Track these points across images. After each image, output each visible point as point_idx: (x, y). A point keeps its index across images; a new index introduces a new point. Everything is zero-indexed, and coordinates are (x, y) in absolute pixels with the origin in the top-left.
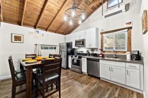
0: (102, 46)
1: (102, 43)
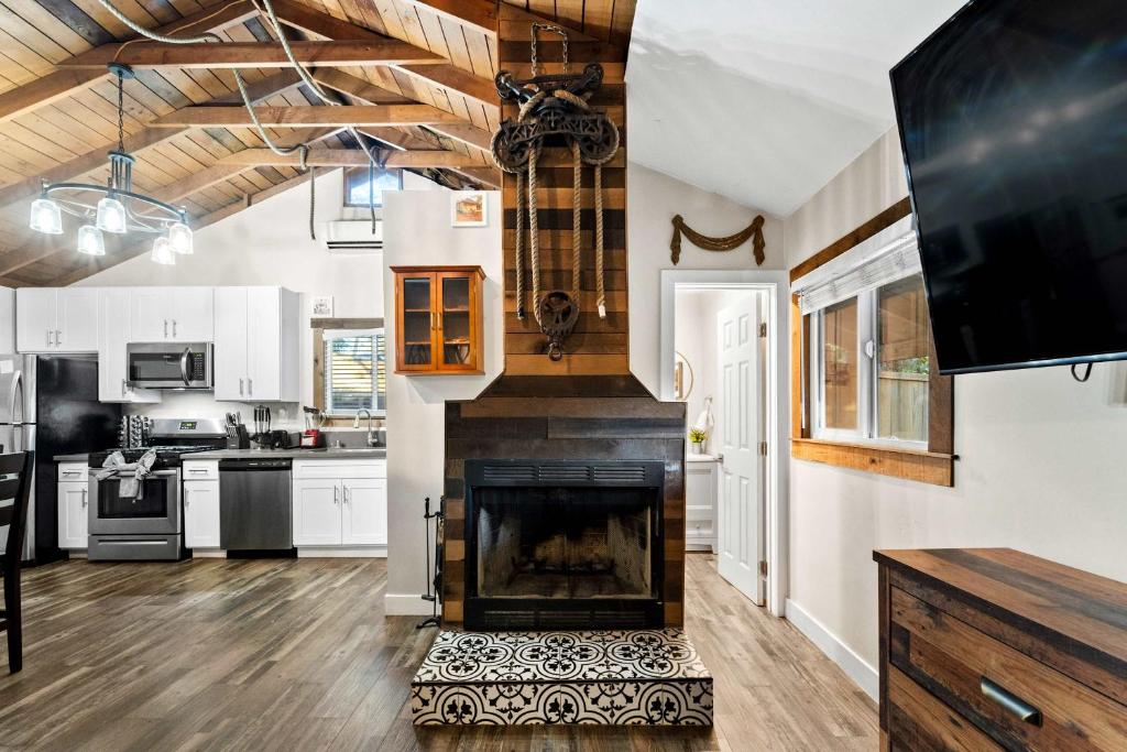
0: (319, 393)
1: (320, 375)
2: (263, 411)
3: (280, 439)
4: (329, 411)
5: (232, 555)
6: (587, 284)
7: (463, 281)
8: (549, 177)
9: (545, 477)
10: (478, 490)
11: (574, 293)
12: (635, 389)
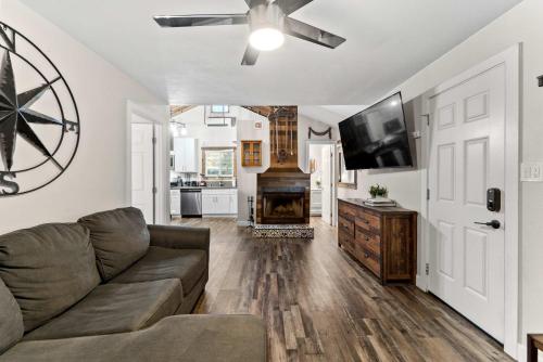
0: (204, 169)
1: (204, 164)
2: (188, 175)
3: (194, 183)
4: (207, 175)
5: (184, 216)
6: (289, 147)
7: (258, 144)
8: (281, 124)
9: (279, 190)
10: (265, 193)
11: (286, 149)
12: (299, 171)
